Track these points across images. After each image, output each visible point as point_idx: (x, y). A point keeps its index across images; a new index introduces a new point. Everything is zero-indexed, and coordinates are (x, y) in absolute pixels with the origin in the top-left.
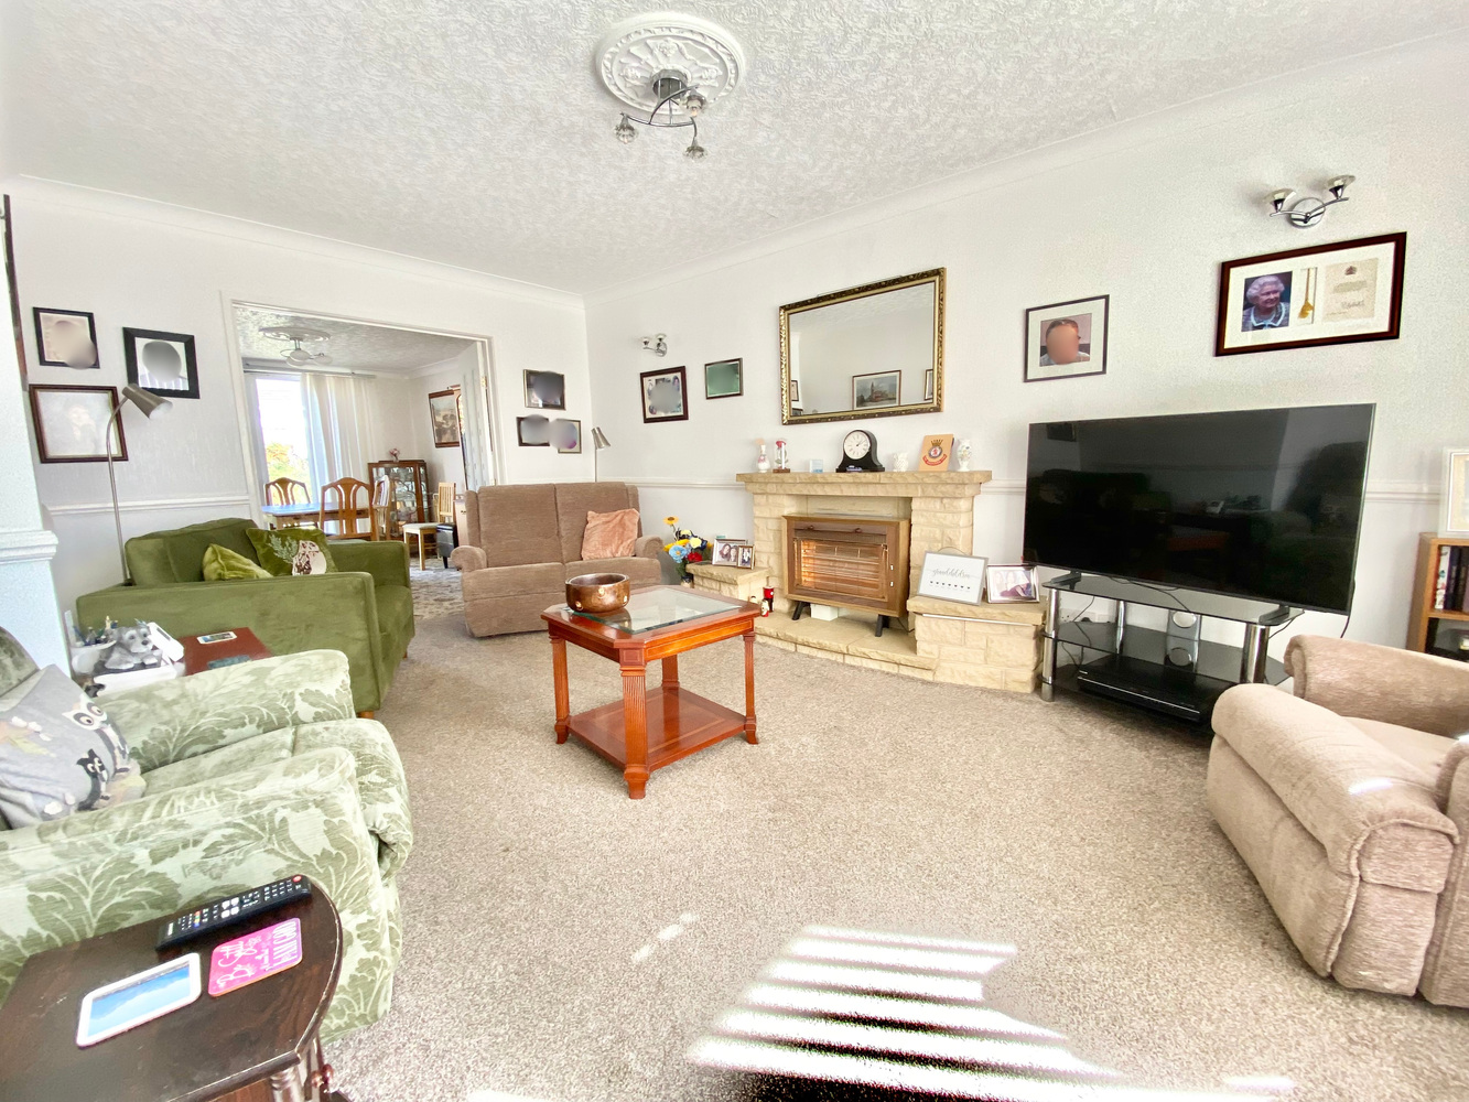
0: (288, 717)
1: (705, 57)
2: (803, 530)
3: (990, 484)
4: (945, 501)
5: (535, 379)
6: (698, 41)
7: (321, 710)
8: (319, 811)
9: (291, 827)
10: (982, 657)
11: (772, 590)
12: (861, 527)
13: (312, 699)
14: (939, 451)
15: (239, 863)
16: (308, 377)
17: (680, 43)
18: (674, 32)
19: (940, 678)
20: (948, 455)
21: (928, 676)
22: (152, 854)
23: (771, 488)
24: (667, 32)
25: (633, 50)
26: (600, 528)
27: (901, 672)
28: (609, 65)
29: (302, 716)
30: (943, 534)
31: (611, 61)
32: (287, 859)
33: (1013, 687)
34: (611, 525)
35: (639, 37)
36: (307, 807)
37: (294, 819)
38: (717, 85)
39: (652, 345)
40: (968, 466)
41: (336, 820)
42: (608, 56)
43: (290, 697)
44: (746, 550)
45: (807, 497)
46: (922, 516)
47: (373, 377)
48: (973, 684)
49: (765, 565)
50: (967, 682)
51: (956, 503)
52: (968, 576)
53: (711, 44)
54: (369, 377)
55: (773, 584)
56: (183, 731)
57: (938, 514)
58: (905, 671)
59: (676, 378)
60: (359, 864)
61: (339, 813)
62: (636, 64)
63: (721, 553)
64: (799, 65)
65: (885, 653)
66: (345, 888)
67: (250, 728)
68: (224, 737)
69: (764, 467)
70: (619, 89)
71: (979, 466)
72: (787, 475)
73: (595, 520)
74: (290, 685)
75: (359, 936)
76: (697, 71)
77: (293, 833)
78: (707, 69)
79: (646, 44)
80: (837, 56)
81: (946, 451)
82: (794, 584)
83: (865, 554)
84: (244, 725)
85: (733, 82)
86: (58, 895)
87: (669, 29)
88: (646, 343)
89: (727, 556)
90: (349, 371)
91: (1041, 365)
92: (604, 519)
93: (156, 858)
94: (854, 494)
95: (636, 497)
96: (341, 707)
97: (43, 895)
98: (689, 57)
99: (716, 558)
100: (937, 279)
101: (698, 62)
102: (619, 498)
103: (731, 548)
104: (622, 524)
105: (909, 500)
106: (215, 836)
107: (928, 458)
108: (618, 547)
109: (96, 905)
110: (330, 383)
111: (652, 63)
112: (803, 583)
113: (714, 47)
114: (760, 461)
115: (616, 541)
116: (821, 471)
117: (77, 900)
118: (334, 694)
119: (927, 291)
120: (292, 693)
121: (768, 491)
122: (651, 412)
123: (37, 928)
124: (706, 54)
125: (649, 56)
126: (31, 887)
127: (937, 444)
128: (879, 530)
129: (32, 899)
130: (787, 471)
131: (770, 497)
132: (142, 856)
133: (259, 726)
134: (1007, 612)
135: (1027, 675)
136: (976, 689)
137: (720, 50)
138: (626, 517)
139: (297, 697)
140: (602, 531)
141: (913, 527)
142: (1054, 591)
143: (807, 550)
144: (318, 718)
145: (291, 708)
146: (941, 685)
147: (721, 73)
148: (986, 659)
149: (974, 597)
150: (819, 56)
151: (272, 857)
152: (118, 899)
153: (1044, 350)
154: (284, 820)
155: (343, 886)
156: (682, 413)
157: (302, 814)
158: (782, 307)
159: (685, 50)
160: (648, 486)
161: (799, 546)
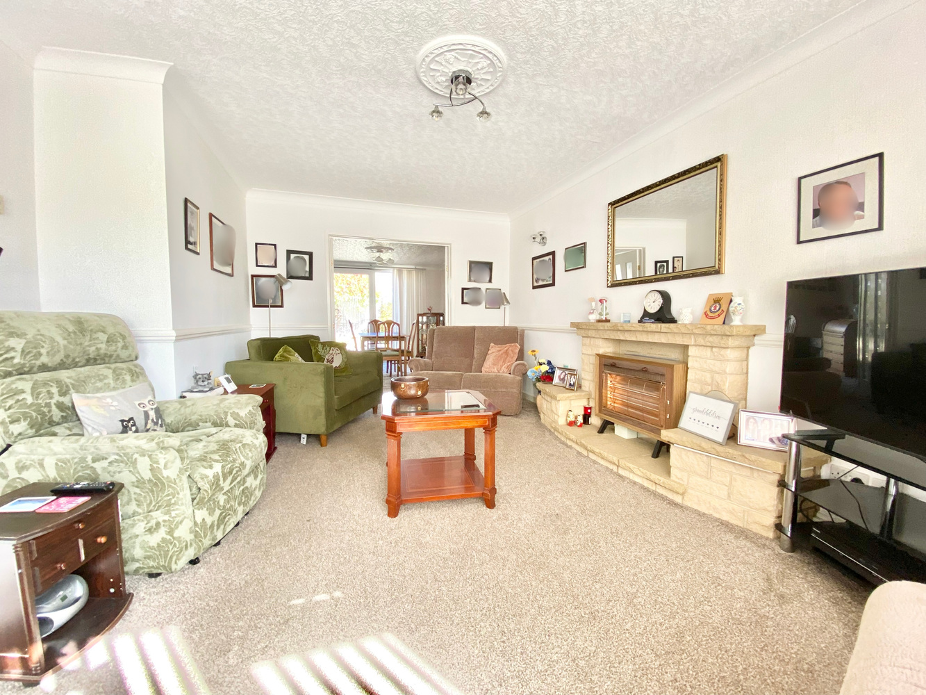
0: (224, 423)
1: (472, 57)
2: (608, 365)
3: (763, 337)
4: (714, 349)
5: (473, 265)
6: (461, 49)
7: (238, 422)
8: (149, 459)
9: (138, 463)
10: (726, 493)
11: (590, 408)
12: (648, 367)
13: (235, 416)
14: (719, 307)
15: (120, 472)
16: (395, 270)
17: (453, 53)
18: (446, 49)
19: (688, 503)
20: (725, 311)
21: (678, 499)
22: (92, 459)
23: (592, 333)
24: (442, 51)
25: (432, 67)
26: (494, 354)
27: (658, 490)
28: (426, 79)
29: (229, 423)
30: (712, 378)
31: (425, 76)
32: (137, 477)
33: (756, 529)
34: (501, 353)
35: (430, 58)
36: (144, 456)
37: (140, 459)
38: (492, 70)
39: (538, 239)
40: (741, 320)
41: (155, 465)
42: (422, 74)
43: (226, 413)
44: (573, 377)
45: (620, 341)
46: (696, 361)
47: (425, 269)
48: (716, 515)
49: (587, 389)
50: (711, 512)
51: (723, 352)
52: (719, 417)
53: (469, 47)
54: (422, 269)
55: (592, 404)
56: (185, 419)
57: (709, 361)
58: (661, 491)
59: (550, 259)
60: (166, 491)
61: (157, 462)
62: (439, 74)
63: (559, 377)
64: (537, 39)
65: (645, 471)
66: (160, 500)
67: (209, 424)
68: (199, 426)
69: (594, 317)
70: (442, 91)
71: (753, 321)
72: (608, 324)
73: (494, 350)
74: (228, 408)
75: (164, 525)
76: (473, 66)
77: (139, 466)
78: (478, 63)
79: (436, 61)
80: (559, 24)
81: (724, 307)
82: (602, 407)
83: (649, 388)
84: (206, 422)
85: (500, 65)
86: (64, 465)
87: (441, 47)
88: (534, 238)
89: (563, 380)
90: (414, 267)
91: (814, 227)
92: (498, 349)
93: (94, 461)
94: (645, 340)
95: (522, 336)
96: (246, 423)
97: (60, 464)
98: (463, 59)
99: (556, 380)
100: (719, 164)
101: (470, 60)
102: (511, 336)
103: (566, 374)
104: (506, 353)
105: (686, 347)
106: (112, 458)
107: (708, 312)
108: (501, 366)
109: (74, 474)
110: (405, 273)
111: (447, 71)
112: (608, 406)
113: (473, 48)
114: (591, 313)
115: (501, 363)
116: (629, 321)
117: (69, 470)
118: (244, 416)
119: (712, 175)
120: (227, 412)
121: (590, 335)
122: (536, 281)
123: (57, 476)
124: (471, 54)
125: (442, 67)
126: (57, 460)
127: (717, 301)
128: (661, 370)
129: (56, 464)
130: (607, 321)
131: (592, 339)
132: (89, 459)
133: (212, 424)
134: (747, 456)
135: (770, 520)
136: (717, 520)
137: (477, 49)
138: (510, 349)
139: (229, 414)
140: (495, 356)
141: (689, 371)
142: (794, 444)
143: (612, 381)
144: (236, 426)
145: (226, 418)
146: (687, 508)
147: (489, 62)
148: (729, 496)
149: (720, 435)
150: (547, 29)
151: (130, 474)
152: (80, 474)
153: (816, 213)
154: (136, 459)
155: (159, 499)
156: (551, 282)
157: (143, 458)
158: (609, 204)
159: (459, 57)
160: (531, 329)
161: (606, 376)
